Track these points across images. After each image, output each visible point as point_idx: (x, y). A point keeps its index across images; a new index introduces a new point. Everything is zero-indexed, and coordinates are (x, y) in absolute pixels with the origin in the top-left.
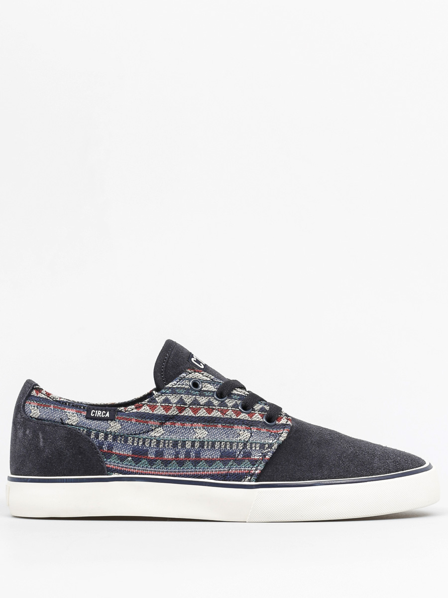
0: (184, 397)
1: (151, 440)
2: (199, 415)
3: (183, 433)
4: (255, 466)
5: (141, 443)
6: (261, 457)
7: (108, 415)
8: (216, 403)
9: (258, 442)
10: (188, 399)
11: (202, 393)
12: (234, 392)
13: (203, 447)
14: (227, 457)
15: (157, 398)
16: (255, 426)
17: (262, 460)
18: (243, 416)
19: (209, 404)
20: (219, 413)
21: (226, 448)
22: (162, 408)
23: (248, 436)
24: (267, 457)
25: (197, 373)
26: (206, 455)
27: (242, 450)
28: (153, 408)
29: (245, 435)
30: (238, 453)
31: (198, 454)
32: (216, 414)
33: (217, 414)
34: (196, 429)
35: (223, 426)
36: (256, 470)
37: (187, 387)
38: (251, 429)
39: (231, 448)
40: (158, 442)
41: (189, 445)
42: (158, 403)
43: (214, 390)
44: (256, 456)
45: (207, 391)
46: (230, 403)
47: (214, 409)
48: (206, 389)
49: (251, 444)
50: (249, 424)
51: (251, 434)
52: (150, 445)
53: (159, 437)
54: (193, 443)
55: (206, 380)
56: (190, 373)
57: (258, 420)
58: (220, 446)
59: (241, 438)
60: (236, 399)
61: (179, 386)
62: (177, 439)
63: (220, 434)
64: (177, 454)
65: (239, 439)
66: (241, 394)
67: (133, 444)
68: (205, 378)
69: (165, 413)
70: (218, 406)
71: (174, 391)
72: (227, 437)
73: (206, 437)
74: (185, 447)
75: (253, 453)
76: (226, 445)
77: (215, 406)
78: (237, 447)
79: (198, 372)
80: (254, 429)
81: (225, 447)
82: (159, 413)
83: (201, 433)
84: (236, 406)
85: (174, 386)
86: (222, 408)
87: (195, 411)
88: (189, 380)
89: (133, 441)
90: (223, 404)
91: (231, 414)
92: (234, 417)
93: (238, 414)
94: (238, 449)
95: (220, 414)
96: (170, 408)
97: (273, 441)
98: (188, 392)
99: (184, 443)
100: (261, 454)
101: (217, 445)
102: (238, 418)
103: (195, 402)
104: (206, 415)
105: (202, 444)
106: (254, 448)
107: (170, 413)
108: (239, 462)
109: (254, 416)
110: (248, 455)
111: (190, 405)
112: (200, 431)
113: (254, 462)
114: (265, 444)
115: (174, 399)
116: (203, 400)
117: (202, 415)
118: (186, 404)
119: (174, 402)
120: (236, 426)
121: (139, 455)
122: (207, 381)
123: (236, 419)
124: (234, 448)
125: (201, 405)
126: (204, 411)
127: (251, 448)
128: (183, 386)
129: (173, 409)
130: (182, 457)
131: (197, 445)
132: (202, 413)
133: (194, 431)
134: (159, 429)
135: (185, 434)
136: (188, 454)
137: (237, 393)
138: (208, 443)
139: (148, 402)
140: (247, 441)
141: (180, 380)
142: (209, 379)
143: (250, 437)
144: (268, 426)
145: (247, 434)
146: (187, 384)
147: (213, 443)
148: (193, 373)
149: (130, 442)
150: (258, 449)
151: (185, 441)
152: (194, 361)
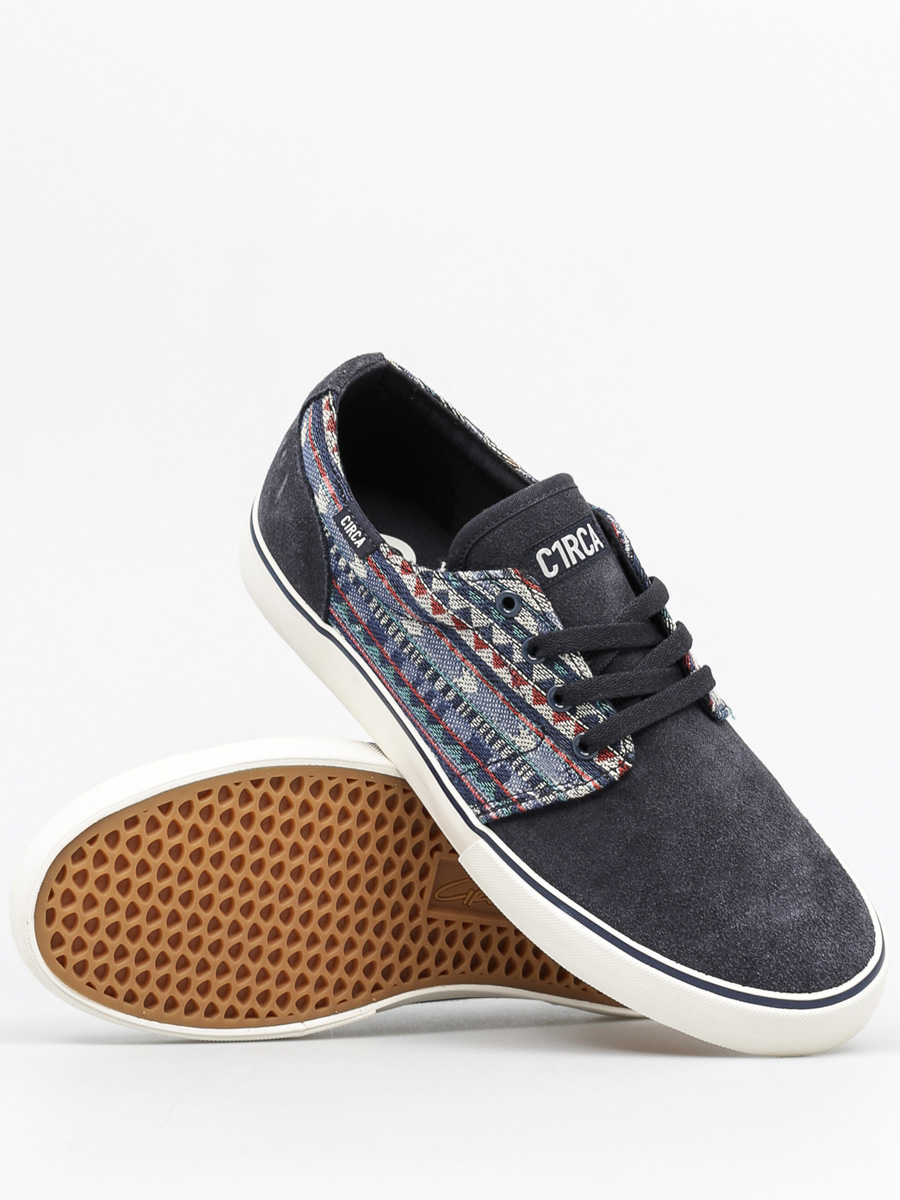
0: (474, 610)
1: (399, 630)
2: (479, 654)
3: (444, 660)
4: (497, 803)
5: (383, 621)
6: (516, 797)
7: (360, 543)
8: (518, 657)
9: (536, 769)
10: (479, 619)
11: (509, 625)
12: (566, 658)
13: (455, 707)
14: (475, 752)
15: (435, 579)
16: (553, 739)
17: (514, 803)
18: (545, 710)
19: (506, 651)
20: (510, 677)
21: (484, 738)
22: (430, 601)
23: (529, 746)
24: (523, 804)
25: (524, 587)
26: (453, 721)
27: (502, 760)
28: (420, 590)
29: (526, 740)
30: (494, 760)
31: (442, 709)
32: (503, 674)
33: (507, 676)
34: (466, 670)
35: (503, 699)
36: (494, 810)
37: (491, 597)
38: (543, 739)
39: (492, 743)
40: (405, 643)
41: (439, 685)
42: (430, 588)
43: (533, 633)
44: (513, 788)
45: (521, 628)
46: (541, 673)
47: (506, 665)
48: (522, 623)
49: (524, 762)
50: (545, 729)
51: (538, 746)
52: (394, 636)
53: (412, 636)
54: (448, 688)
55: (532, 608)
56: (512, 578)
57: (564, 733)
58: (479, 728)
59: (517, 739)
60: (557, 674)
61: (478, 588)
62: (431, 662)
63: (492, 709)
64: (418, 683)
65: (513, 739)
66: (574, 668)
67: (374, 612)
68: (533, 603)
69: (430, 611)
70: (517, 664)
71: (464, 590)
72: (498, 721)
73: (471, 694)
74: (434, 684)
75: (513, 779)
76: (487, 732)
77: (512, 662)
78: (502, 749)
79: (528, 586)
80: (548, 742)
81: (485, 734)
82: (423, 606)
83: (468, 683)
84: (546, 685)
85: (470, 583)
86: (520, 673)
87: (480, 645)
88: (502, 588)
89: (378, 608)
90: (526, 668)
91: (526, 692)
92: (529, 699)
93: (538, 699)
94: (498, 755)
95: (510, 681)
96: (441, 611)
97: (560, 784)
98: (486, 607)
99: (435, 677)
100: (521, 791)
101: (477, 721)
102: (535, 707)
103: (486, 632)
104: (490, 665)
105: (458, 700)
106: (520, 774)
107: (439, 617)
108: (483, 776)
109: (563, 723)
110: (503, 776)
111: (477, 629)
112: (469, 678)
113: (501, 795)
114: (543, 781)
115: (456, 602)
116: (500, 637)
117: (484, 660)
118: (471, 624)
119: (454, 607)
120: (523, 715)
121: (374, 635)
122: (532, 611)
123: (529, 706)
124: (496, 746)
125: (492, 643)
126: (491, 656)
127: (517, 770)
128: (485, 592)
129: (446, 616)
130: (421, 692)
131: (451, 695)
132: (486, 656)
133: (461, 670)
134: (418, 624)
135: (446, 664)
136: (430, 695)
137: (569, 663)
138: (467, 706)
139: (421, 574)
140: (522, 754)
141: (486, 579)
142: (538, 609)
143: (532, 750)
144: (573, 754)
145: (531, 742)
146: (492, 593)
147: (473, 715)
148: (518, 582)
149: (372, 606)
150: (525, 779)
151: (439, 675)
152: (544, 556)
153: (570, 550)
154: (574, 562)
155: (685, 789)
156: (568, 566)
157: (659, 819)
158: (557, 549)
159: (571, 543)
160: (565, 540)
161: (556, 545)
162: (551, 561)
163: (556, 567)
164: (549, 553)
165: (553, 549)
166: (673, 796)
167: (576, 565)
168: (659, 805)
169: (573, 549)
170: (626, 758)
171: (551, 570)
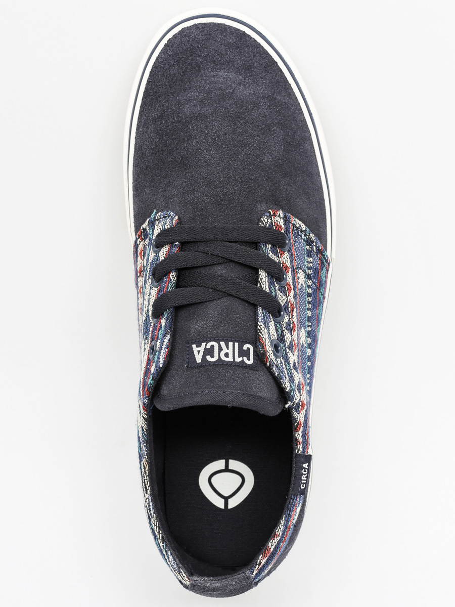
8: (286, 318)
16: (293, 262)
18: (290, 279)
19: (289, 327)
20: (294, 313)
21: (311, 301)
23: (301, 273)
27: (312, 281)
29: (301, 277)
38: (296, 268)
39: (311, 295)
44: (317, 262)
45: (277, 331)
46: (282, 299)
48: (275, 333)
49: (307, 268)
50: (294, 271)
51: (299, 268)
57: (289, 259)
60: (275, 290)
70: (288, 315)
75: (315, 266)
77: (290, 319)
78: (310, 287)
80: (295, 264)
84: (283, 291)
86: (290, 309)
92: (293, 292)
93: (290, 288)
102: (292, 286)
106: (312, 265)
109: (286, 264)
116: (288, 337)
123: (294, 289)
127: (311, 268)
140: (306, 273)
143: (302, 269)
144: (290, 246)
152: (249, 359)
153: (230, 352)
154: (231, 344)
155: (241, 178)
156: (237, 344)
157: (268, 174)
158: (239, 357)
159: (227, 355)
160: (230, 359)
161: (238, 360)
162: (245, 353)
163: (245, 347)
164: (245, 359)
165: (241, 359)
166: (251, 180)
167: (231, 341)
168: (263, 180)
169: (227, 351)
170: (270, 216)
171: (248, 349)
